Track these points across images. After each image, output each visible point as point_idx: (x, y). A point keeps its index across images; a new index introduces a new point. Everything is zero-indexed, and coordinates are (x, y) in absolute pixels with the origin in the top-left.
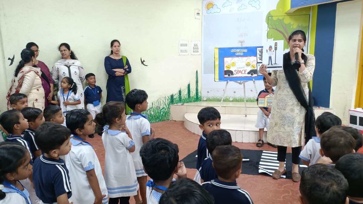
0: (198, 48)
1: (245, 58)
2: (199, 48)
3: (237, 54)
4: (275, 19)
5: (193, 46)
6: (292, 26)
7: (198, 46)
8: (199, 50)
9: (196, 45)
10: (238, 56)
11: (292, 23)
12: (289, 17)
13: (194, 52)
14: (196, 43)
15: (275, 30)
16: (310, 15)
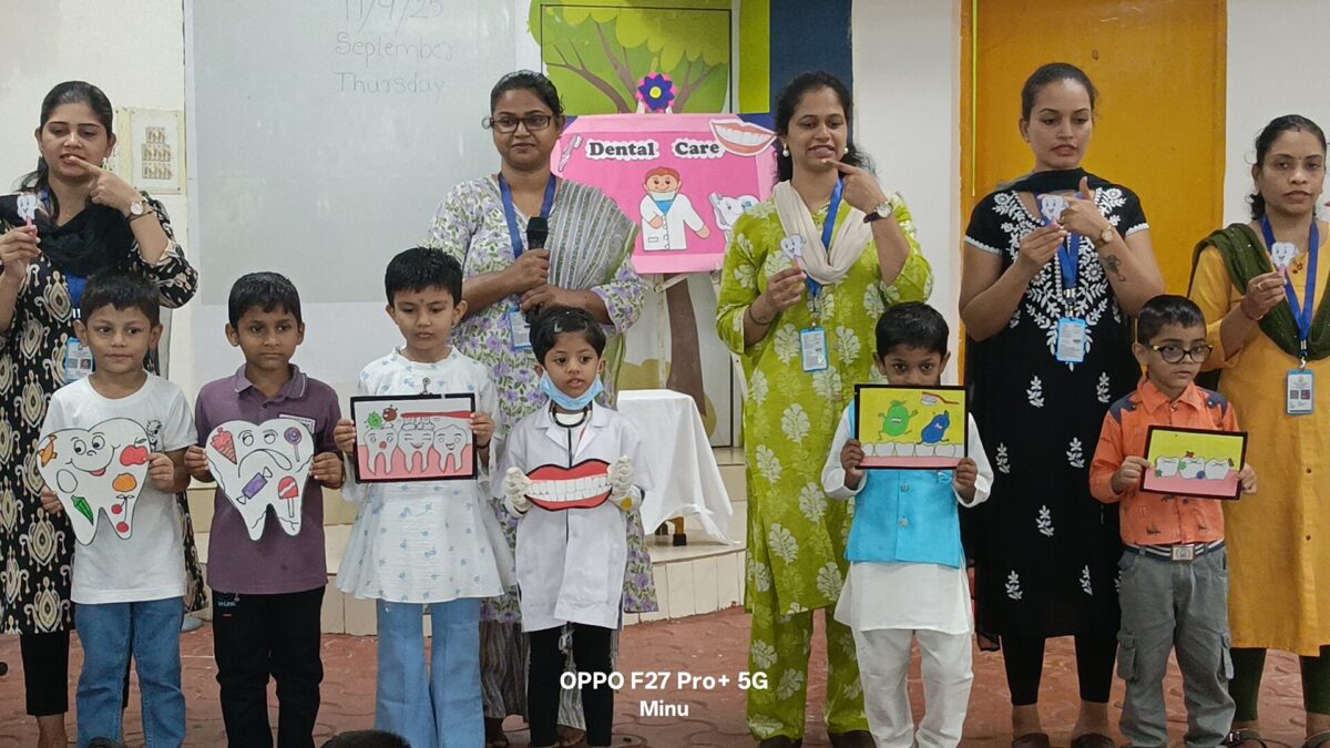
0: (167, 154)
2: (174, 151)
4: (573, 18)
5: (142, 138)
6: (655, 61)
7: (167, 142)
8: (175, 165)
9: (155, 135)
11: (654, 46)
12: (638, 15)
13: (147, 172)
14: (157, 123)
15: (578, 75)
16: (730, 11)
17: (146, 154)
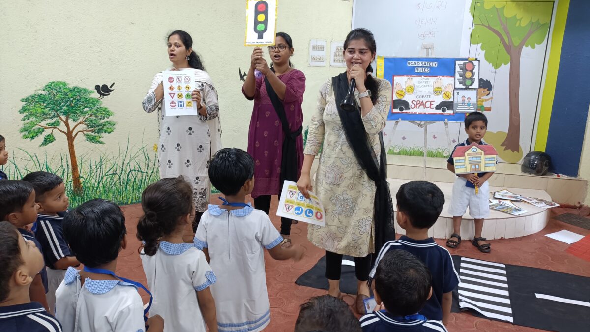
1: (432, 80)
3: (419, 70)
4: (487, 6)
9: (339, 49)
10: (420, 75)
11: (518, 17)
15: (486, 28)
16: (554, 2)
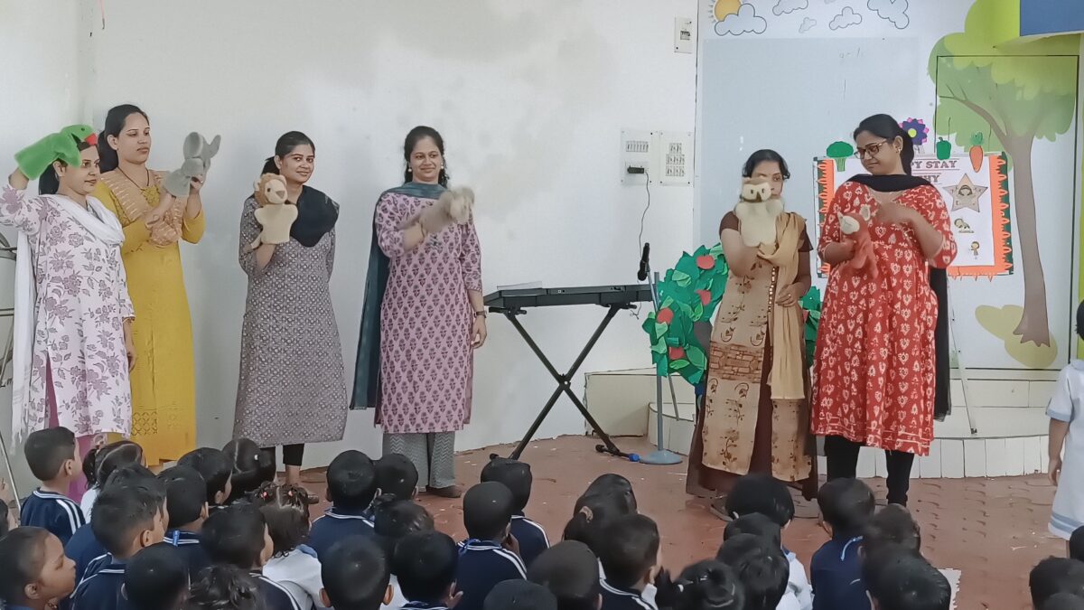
0: (682, 160)
2: (686, 157)
5: (669, 151)
7: (682, 152)
9: (676, 149)
11: (1020, 82)
12: (1008, 60)
13: (669, 172)
14: (676, 141)
15: (961, 104)
16: (1078, 56)
17: (669, 160)
